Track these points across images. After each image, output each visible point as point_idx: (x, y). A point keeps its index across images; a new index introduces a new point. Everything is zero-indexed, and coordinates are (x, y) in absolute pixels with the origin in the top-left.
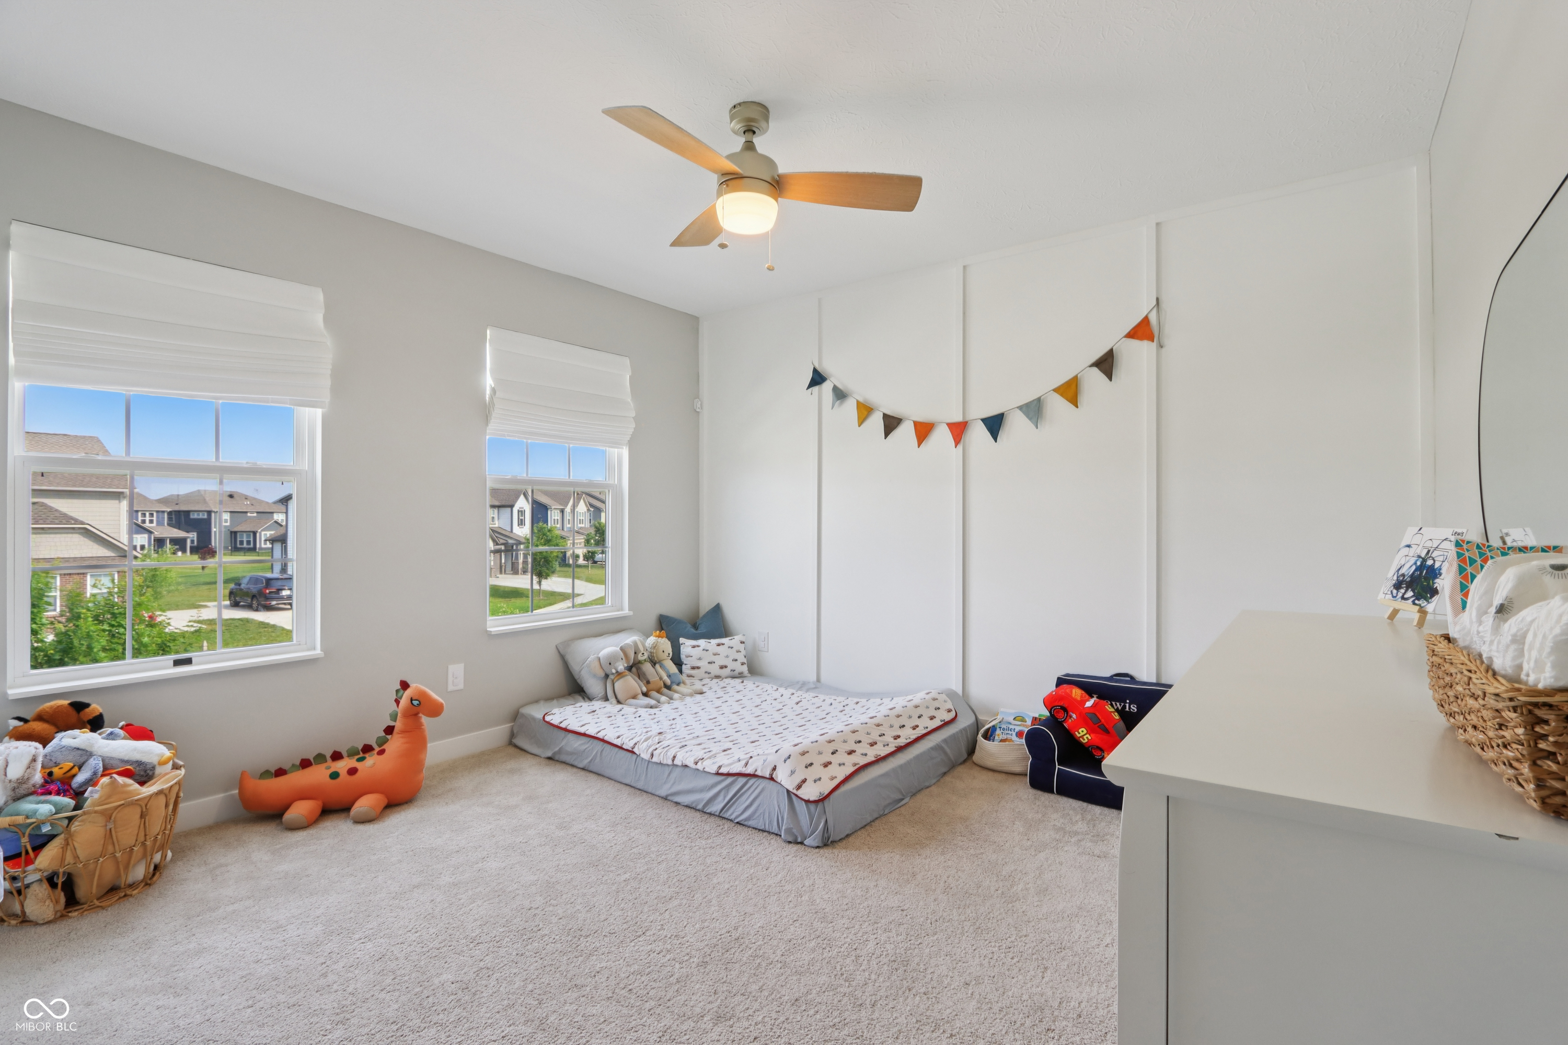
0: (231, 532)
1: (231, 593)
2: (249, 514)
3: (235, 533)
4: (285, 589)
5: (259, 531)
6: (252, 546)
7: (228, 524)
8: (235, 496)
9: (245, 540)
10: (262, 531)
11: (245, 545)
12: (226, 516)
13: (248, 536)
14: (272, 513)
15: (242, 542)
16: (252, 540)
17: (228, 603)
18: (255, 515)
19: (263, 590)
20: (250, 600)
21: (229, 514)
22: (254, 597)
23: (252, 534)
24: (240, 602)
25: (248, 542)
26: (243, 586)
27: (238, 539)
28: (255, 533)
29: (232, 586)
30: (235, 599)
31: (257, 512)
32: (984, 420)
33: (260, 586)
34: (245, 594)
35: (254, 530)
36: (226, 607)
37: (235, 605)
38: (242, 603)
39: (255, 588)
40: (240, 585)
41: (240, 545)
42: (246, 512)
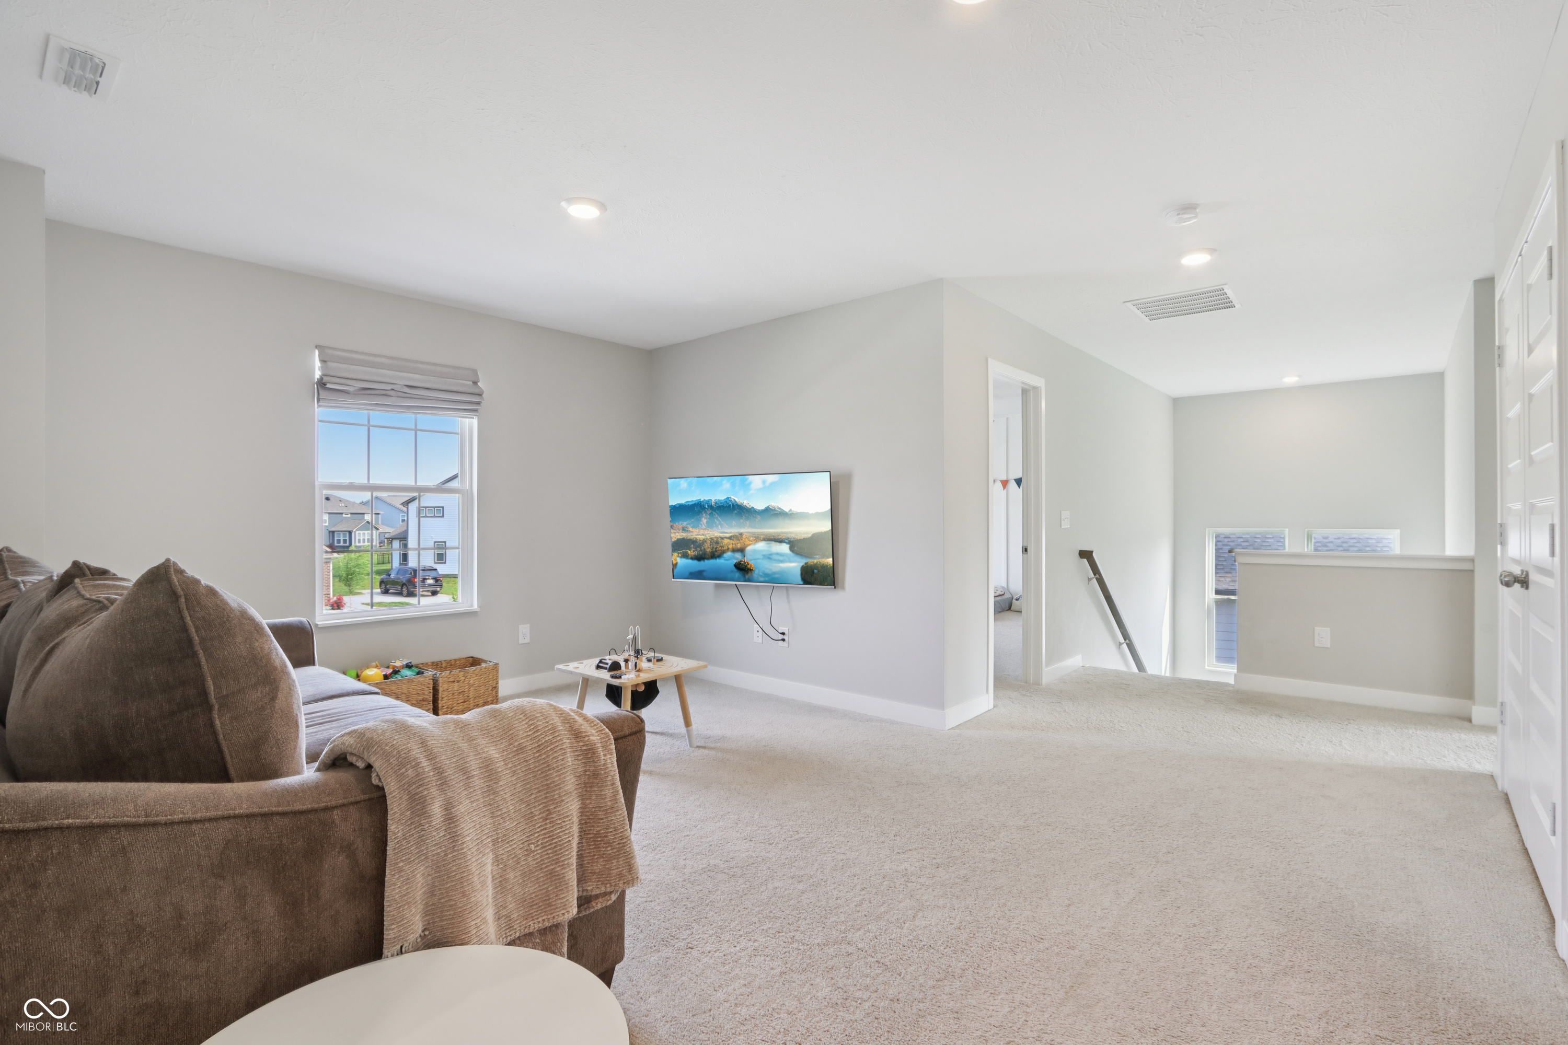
0: (330, 532)
1: (382, 582)
2: (344, 515)
3: (333, 532)
4: (429, 579)
5: (354, 530)
6: (348, 544)
7: (327, 524)
8: (331, 499)
9: (342, 539)
10: (357, 530)
11: (342, 544)
12: (326, 517)
13: (344, 535)
14: (364, 514)
15: (339, 541)
16: (348, 538)
17: (379, 590)
18: (349, 516)
19: (412, 579)
20: (400, 587)
21: (327, 515)
22: (403, 585)
23: (348, 534)
24: (389, 590)
25: (345, 541)
26: (392, 576)
27: (336, 538)
28: (350, 533)
29: (384, 576)
30: (385, 587)
31: (351, 513)
32: (1015, 480)
33: (408, 576)
34: (394, 583)
35: (349, 530)
36: (378, 594)
37: (386, 592)
38: (391, 591)
39: (404, 578)
40: (389, 575)
41: (337, 543)
42: (342, 513)
